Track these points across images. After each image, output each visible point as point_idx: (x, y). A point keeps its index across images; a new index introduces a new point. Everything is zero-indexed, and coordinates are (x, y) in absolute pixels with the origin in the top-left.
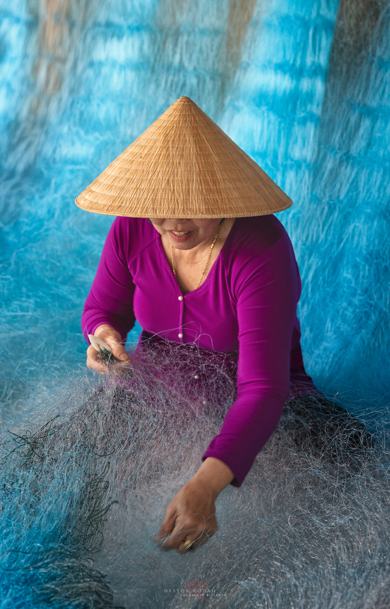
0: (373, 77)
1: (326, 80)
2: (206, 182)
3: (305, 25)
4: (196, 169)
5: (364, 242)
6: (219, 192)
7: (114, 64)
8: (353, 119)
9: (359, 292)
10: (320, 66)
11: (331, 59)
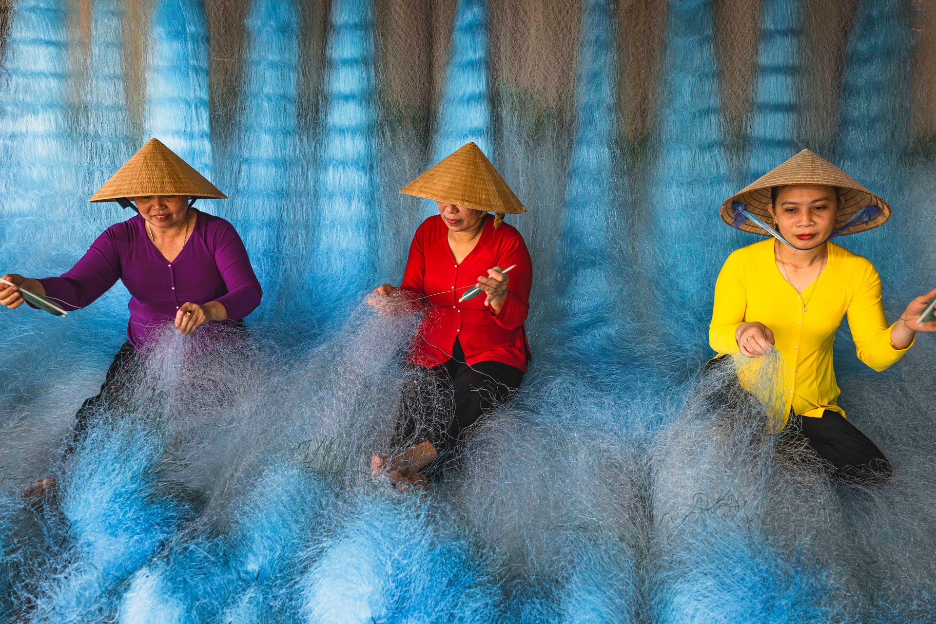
0: (242, 137)
1: (211, 140)
2: (173, 178)
3: (188, 104)
4: (166, 172)
5: (260, 245)
6: (182, 183)
7: (35, 136)
8: (236, 165)
9: (264, 275)
10: (205, 132)
11: (211, 127)
